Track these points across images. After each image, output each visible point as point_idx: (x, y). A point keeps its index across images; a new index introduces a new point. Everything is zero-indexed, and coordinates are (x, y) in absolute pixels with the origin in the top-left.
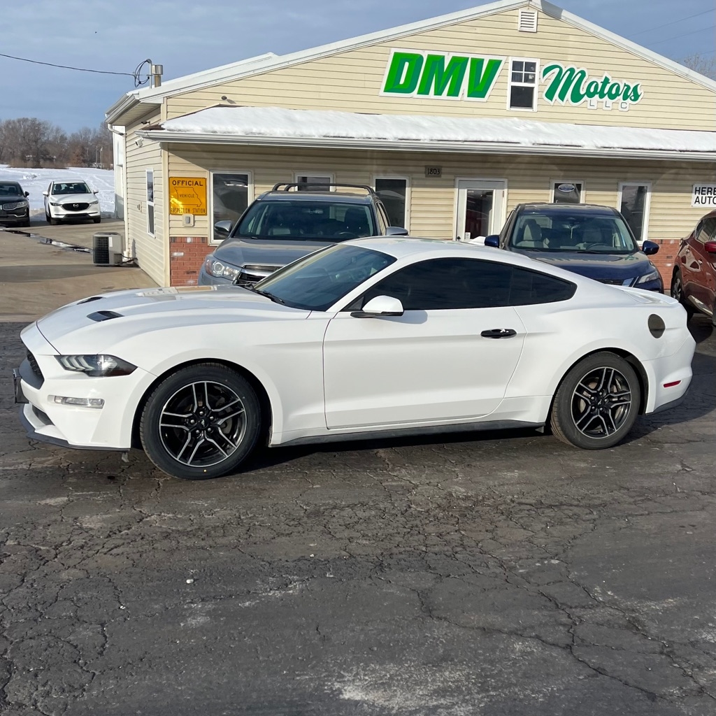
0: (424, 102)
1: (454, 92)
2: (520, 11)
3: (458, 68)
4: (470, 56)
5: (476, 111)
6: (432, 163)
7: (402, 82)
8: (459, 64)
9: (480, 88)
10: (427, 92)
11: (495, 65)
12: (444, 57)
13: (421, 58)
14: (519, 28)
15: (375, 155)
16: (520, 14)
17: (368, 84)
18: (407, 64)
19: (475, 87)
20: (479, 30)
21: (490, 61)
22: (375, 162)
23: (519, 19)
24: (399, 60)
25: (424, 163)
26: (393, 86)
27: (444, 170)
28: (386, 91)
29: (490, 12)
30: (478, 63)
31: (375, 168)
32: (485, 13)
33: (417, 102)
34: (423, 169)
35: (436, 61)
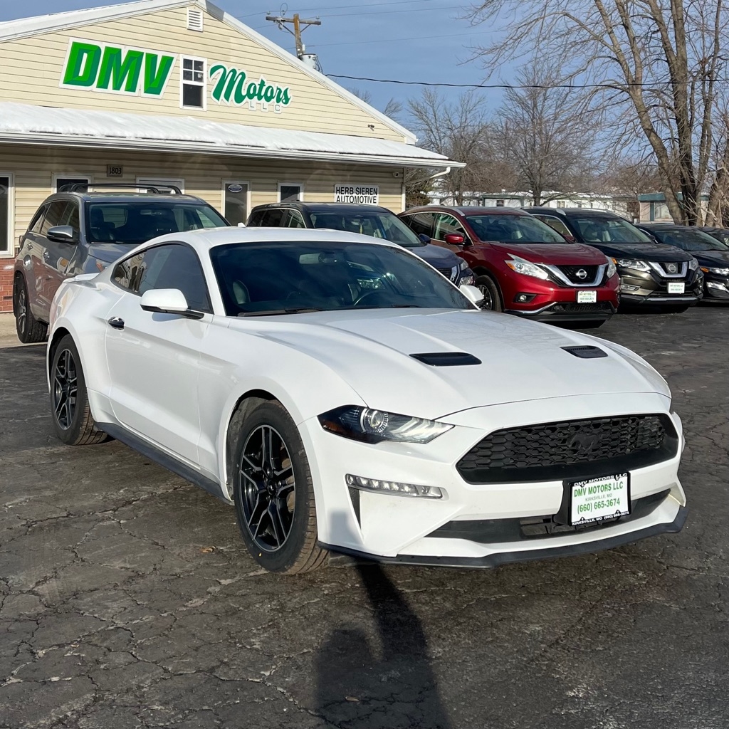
0: (103, 96)
1: (132, 87)
2: (188, 9)
3: (134, 63)
4: (145, 51)
5: (153, 108)
6: (114, 162)
7: (81, 74)
8: (135, 57)
9: (155, 85)
10: (106, 87)
11: (168, 62)
12: (120, 50)
13: (99, 49)
14: (188, 26)
15: (55, 152)
16: (188, 12)
17: (47, 75)
18: (85, 55)
19: (150, 84)
20: (151, 25)
21: (164, 57)
22: (56, 159)
23: (188, 18)
24: (78, 50)
25: (105, 162)
26: (72, 78)
27: (125, 169)
28: (65, 83)
29: (161, 8)
30: (152, 59)
31: (55, 166)
32: (157, 9)
33: (97, 96)
34: (104, 168)
35: (114, 54)
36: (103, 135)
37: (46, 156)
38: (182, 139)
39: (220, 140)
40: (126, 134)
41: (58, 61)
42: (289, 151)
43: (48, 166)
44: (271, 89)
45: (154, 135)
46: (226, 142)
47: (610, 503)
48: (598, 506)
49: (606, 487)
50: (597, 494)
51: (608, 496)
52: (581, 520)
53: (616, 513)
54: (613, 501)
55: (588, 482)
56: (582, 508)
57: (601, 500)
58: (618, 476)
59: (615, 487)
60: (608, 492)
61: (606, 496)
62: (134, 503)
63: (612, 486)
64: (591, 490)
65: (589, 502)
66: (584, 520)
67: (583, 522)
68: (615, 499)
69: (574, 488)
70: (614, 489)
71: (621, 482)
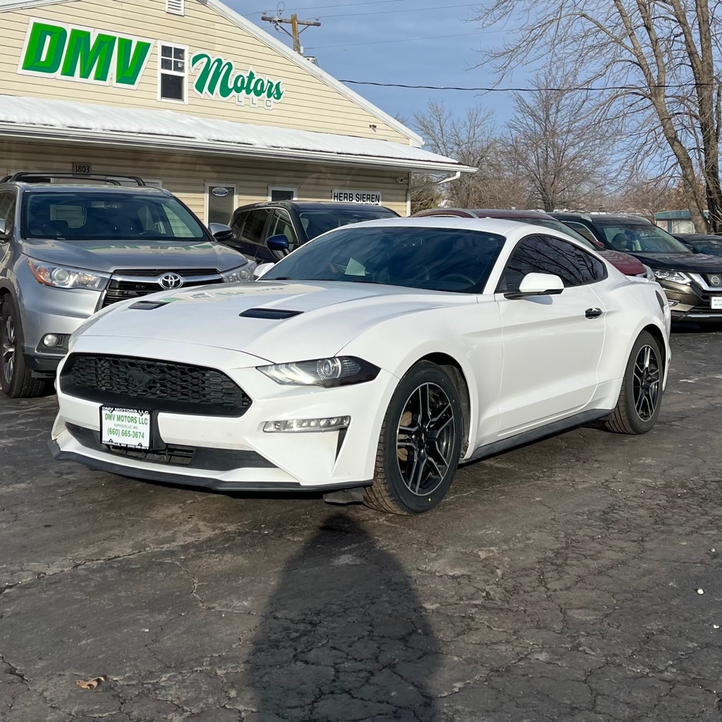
0: (69, 85)
1: (102, 76)
3: (105, 47)
4: (118, 36)
5: (127, 100)
6: (81, 160)
7: (43, 58)
8: (106, 43)
9: (129, 74)
10: (72, 74)
11: (143, 48)
12: (89, 33)
13: (64, 32)
14: (167, 10)
15: (14, 147)
17: (3, 59)
18: (48, 38)
19: (124, 72)
21: (139, 43)
22: (13, 155)
24: (40, 32)
25: (71, 159)
26: (32, 63)
27: (94, 168)
28: (24, 68)
30: (126, 44)
31: (13, 163)
33: (62, 84)
34: (69, 166)
35: (81, 37)
36: (64, 125)
37: (4, 150)
38: (157, 133)
39: (201, 135)
40: (92, 125)
41: (17, 43)
42: (280, 149)
43: (4, 162)
44: (261, 82)
45: (125, 128)
46: (208, 137)
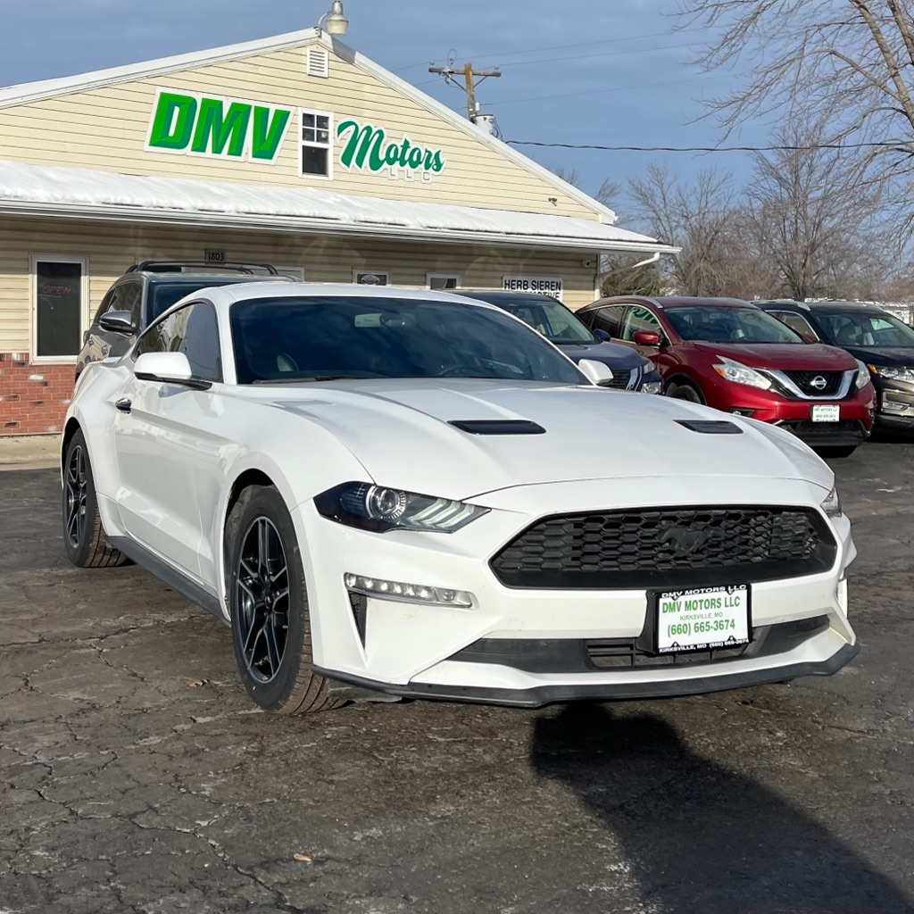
0: (201, 162)
1: (237, 150)
2: (308, 49)
3: (239, 120)
4: (253, 104)
5: (264, 177)
6: (214, 246)
7: (171, 133)
8: (240, 112)
9: (266, 147)
10: (203, 149)
11: (282, 117)
12: (221, 103)
13: (194, 102)
14: (308, 71)
15: (140, 233)
16: (308, 53)
17: (128, 134)
18: (177, 110)
19: (261, 145)
20: (261, 70)
21: (277, 112)
22: (140, 242)
23: (308, 60)
24: (168, 103)
25: (203, 245)
26: (160, 139)
27: (228, 255)
28: (152, 144)
29: (274, 48)
30: (263, 113)
31: (140, 250)
32: (269, 49)
33: (194, 161)
34: (202, 253)
35: (213, 108)
36: (195, 208)
37: (129, 237)
38: (297, 214)
39: (347, 216)
40: (225, 207)
41: (142, 117)
42: (438, 230)
43: (131, 250)
44: (417, 151)
45: (262, 209)
46: (354, 218)
47: (719, 626)
48: (699, 628)
49: (713, 603)
50: (698, 612)
51: (716, 615)
52: (673, 646)
53: (729, 640)
54: (725, 624)
55: (683, 594)
56: (674, 630)
57: (705, 621)
58: (732, 588)
59: (728, 603)
60: (717, 610)
61: (713, 615)
62: (131, 631)
63: (723, 602)
64: (688, 606)
65: (687, 622)
66: (678, 646)
67: (676, 649)
68: (727, 621)
69: (662, 601)
70: (726, 606)
71: (737, 597)
